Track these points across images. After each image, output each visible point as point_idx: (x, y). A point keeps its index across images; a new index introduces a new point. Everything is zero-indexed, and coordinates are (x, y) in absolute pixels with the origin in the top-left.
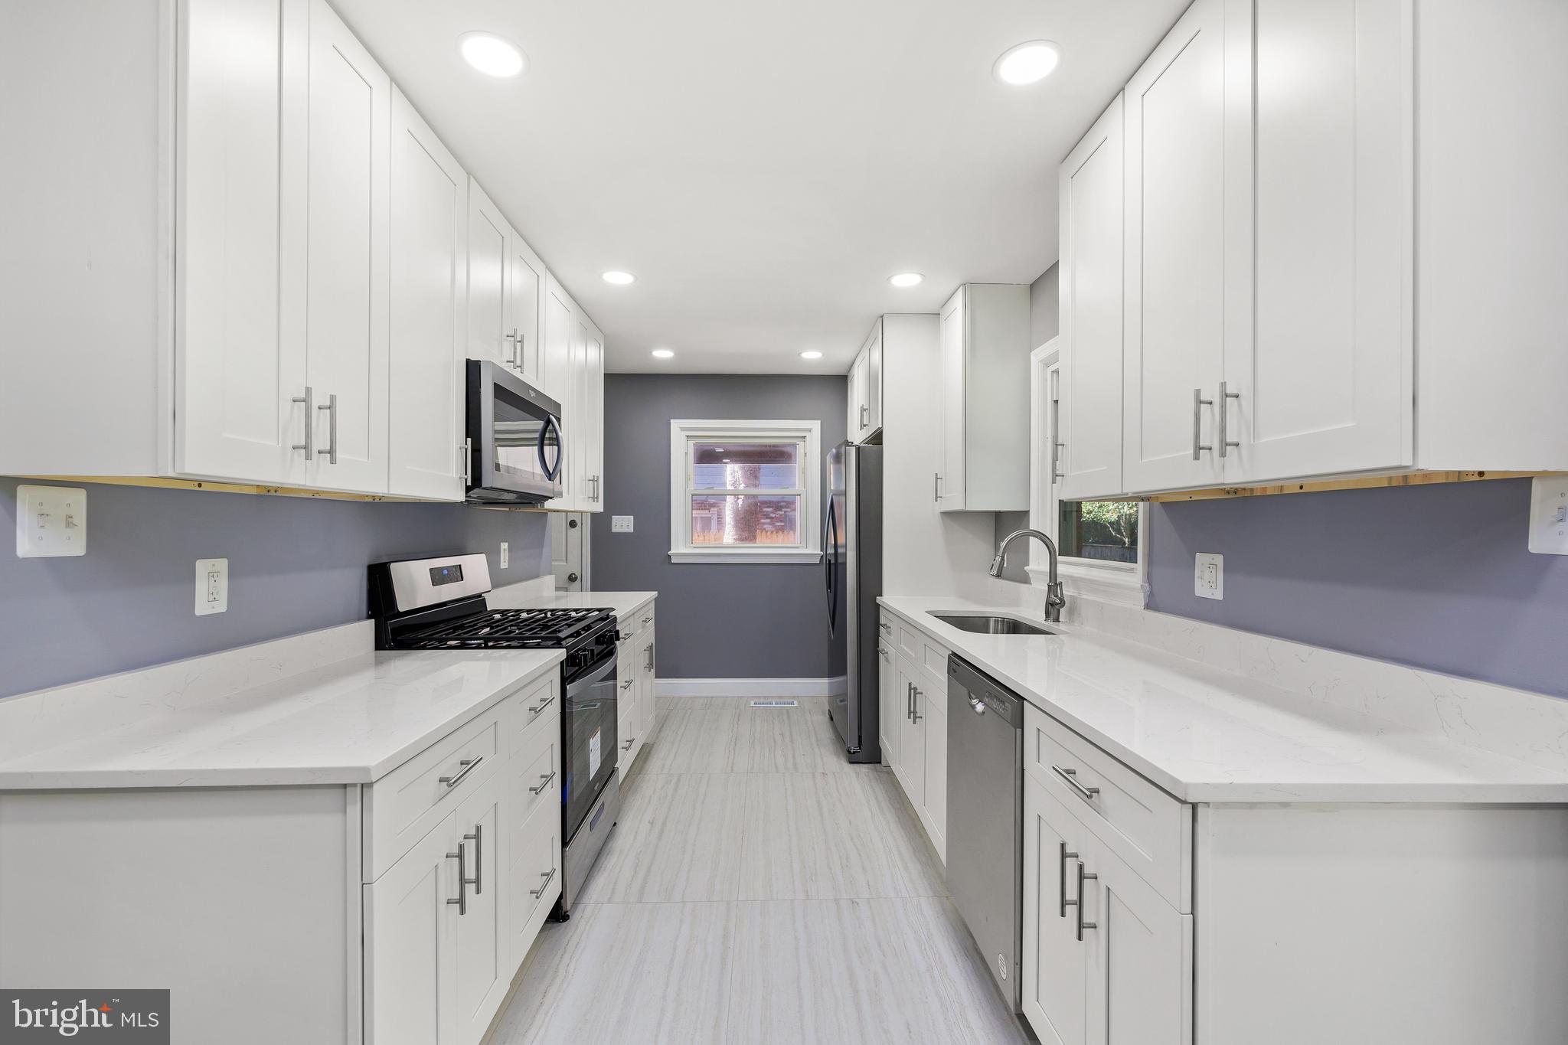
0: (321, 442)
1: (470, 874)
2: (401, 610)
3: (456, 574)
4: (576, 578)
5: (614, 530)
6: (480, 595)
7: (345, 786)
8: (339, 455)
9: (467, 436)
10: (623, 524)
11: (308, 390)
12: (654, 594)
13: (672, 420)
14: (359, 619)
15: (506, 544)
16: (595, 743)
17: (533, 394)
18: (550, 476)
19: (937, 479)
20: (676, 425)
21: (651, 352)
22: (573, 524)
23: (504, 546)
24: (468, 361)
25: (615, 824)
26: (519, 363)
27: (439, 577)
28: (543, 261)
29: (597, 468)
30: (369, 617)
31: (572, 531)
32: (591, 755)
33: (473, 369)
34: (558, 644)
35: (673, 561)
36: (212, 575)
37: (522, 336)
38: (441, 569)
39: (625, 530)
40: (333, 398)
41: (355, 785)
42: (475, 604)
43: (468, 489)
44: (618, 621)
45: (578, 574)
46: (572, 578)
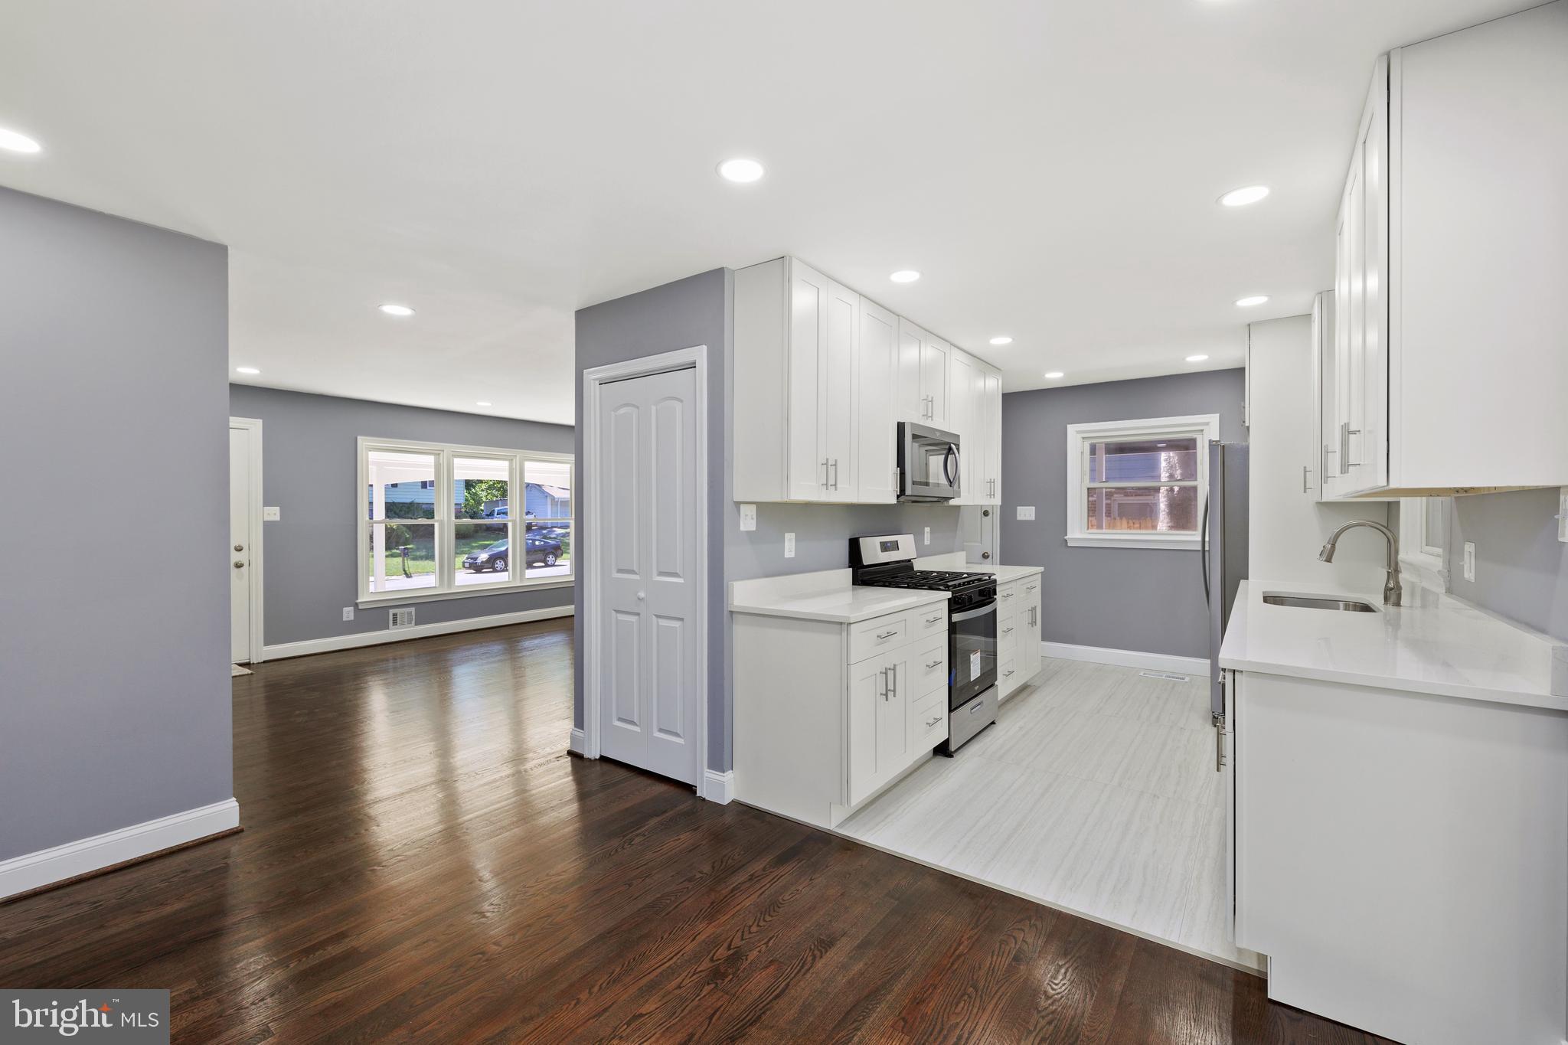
0: (832, 481)
1: (891, 687)
2: (865, 564)
3: (895, 546)
4: (988, 557)
5: (1019, 518)
6: (909, 561)
7: (841, 623)
8: (838, 486)
9: (898, 467)
10: (1026, 513)
11: (827, 459)
12: (1041, 569)
13: (1068, 426)
14: (845, 568)
15: (929, 528)
16: (976, 660)
17: (938, 434)
18: (951, 483)
19: (1305, 471)
20: (1072, 430)
21: (1044, 375)
22: (986, 513)
23: (927, 529)
24: (898, 423)
25: (993, 723)
26: (930, 415)
27: (885, 547)
28: (947, 341)
29: (996, 472)
30: (850, 567)
31: (985, 519)
32: (971, 665)
33: (901, 427)
34: (947, 588)
35: (1069, 545)
36: (790, 540)
37: (932, 398)
38: (887, 543)
39: (1027, 518)
40: (836, 461)
41: (844, 623)
42: (906, 566)
43: (898, 497)
44: (998, 583)
45: (990, 553)
46: (985, 556)
